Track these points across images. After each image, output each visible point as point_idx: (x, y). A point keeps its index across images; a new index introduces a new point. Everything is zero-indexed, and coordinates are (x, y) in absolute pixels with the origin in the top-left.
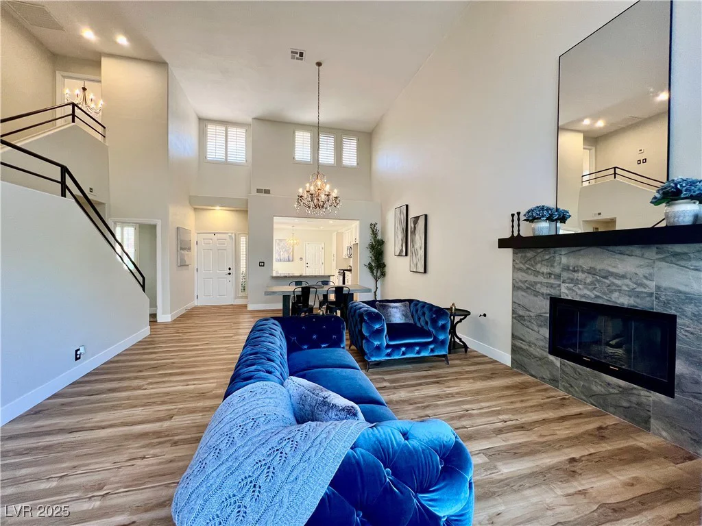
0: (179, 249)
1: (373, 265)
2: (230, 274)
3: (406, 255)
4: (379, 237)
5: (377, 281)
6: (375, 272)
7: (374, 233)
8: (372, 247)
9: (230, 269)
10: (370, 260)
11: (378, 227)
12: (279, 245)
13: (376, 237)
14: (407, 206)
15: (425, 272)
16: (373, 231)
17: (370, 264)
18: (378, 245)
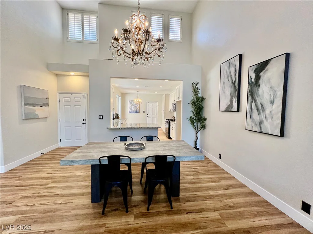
0: (23, 104)
1: (195, 118)
2: (84, 124)
3: (238, 110)
4: (200, 95)
5: (197, 132)
6: (195, 124)
7: (196, 91)
8: (194, 103)
9: (84, 120)
10: (191, 114)
11: (199, 86)
12: (131, 103)
13: (197, 95)
14: (241, 56)
15: (282, 134)
16: (194, 90)
17: (191, 117)
18: (199, 102)
